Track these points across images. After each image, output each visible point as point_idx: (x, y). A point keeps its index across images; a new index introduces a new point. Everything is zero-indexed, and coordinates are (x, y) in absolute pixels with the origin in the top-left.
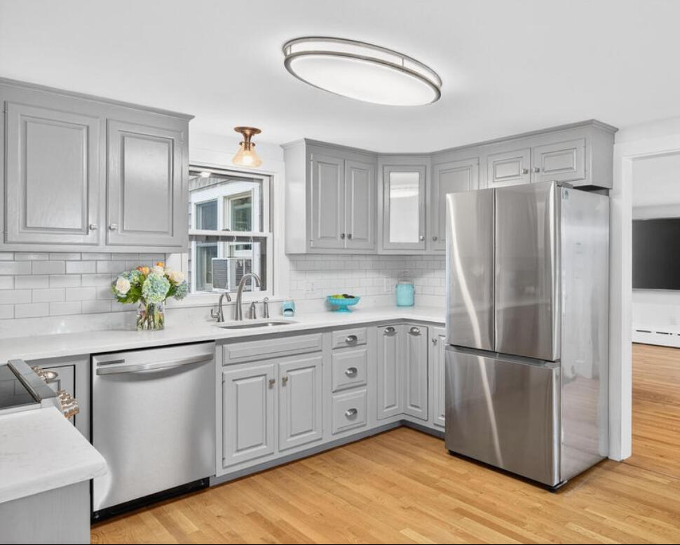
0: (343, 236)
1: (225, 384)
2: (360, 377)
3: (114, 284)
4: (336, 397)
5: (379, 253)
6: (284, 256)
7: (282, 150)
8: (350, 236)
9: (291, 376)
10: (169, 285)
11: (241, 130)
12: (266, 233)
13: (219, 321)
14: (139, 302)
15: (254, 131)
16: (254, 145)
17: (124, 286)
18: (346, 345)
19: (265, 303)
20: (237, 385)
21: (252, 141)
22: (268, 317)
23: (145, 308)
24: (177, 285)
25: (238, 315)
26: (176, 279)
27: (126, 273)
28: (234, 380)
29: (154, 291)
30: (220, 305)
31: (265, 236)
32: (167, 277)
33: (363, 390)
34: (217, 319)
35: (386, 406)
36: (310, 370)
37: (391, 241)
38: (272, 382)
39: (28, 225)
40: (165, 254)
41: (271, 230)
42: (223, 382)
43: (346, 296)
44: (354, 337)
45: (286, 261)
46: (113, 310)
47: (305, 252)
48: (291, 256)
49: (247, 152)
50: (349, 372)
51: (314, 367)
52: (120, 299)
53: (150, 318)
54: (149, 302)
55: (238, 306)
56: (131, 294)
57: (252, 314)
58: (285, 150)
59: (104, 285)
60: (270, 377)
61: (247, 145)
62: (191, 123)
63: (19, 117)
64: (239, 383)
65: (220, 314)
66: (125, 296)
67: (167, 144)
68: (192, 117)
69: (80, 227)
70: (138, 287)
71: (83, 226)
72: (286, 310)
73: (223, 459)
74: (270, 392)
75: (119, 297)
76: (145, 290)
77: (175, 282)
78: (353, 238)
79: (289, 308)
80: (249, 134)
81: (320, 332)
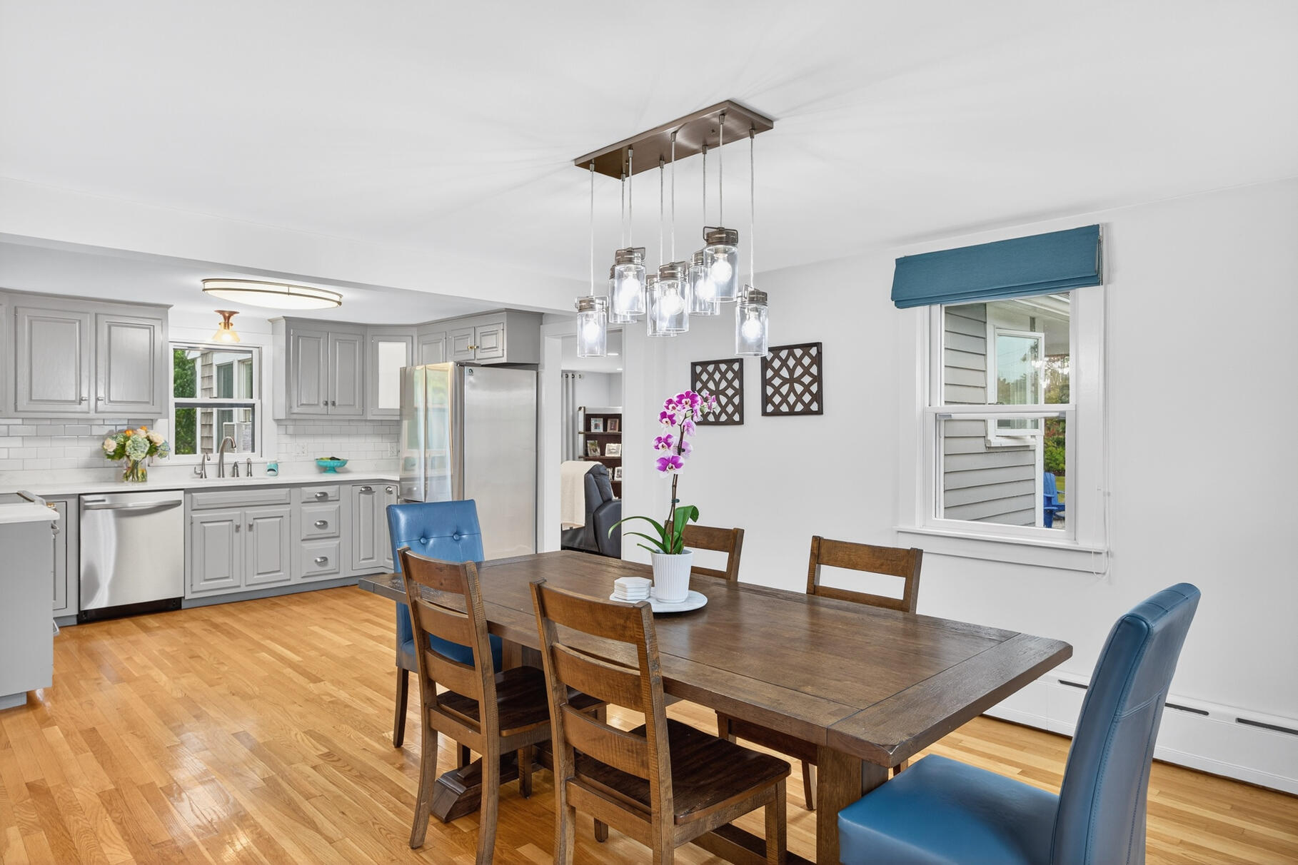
0: (326, 404)
1: (194, 525)
2: (331, 529)
3: (103, 444)
4: (307, 545)
5: (368, 419)
6: (272, 421)
7: (271, 323)
8: (334, 404)
9: (257, 523)
10: (148, 445)
11: (222, 312)
12: (255, 400)
13: (202, 477)
14: (125, 458)
15: (232, 313)
16: (232, 325)
17: (112, 445)
18: (316, 500)
19: (248, 464)
20: (205, 527)
21: (230, 322)
22: (251, 475)
23: (130, 465)
24: (158, 445)
25: (221, 474)
26: (155, 440)
27: (115, 436)
28: (202, 523)
29: (135, 450)
30: (203, 464)
31: (253, 403)
32: (148, 438)
33: (336, 542)
34: (200, 476)
35: (362, 558)
36: (278, 519)
37: (380, 407)
38: (238, 527)
39: (33, 398)
40: (152, 420)
41: (260, 397)
42: (192, 523)
43: (333, 459)
44: (325, 494)
45: (274, 425)
46: (106, 466)
47: (284, 418)
48: (278, 421)
49: (226, 331)
50: (318, 523)
51: (282, 517)
52: (109, 456)
53: (133, 471)
54: (133, 458)
55: (221, 464)
56: (118, 451)
57: (235, 472)
58: (273, 324)
59: (97, 445)
60: (237, 522)
61: (227, 324)
62: (170, 310)
63: (26, 317)
64: (205, 525)
65: (203, 472)
66: (113, 454)
67: (148, 330)
68: (171, 306)
69: (74, 399)
70: (123, 447)
71: (76, 398)
72: (269, 470)
73: (192, 585)
74: (236, 535)
75: (108, 455)
76: (127, 448)
77: (156, 443)
78: (337, 404)
79: (271, 468)
80: (227, 317)
81: (288, 487)
